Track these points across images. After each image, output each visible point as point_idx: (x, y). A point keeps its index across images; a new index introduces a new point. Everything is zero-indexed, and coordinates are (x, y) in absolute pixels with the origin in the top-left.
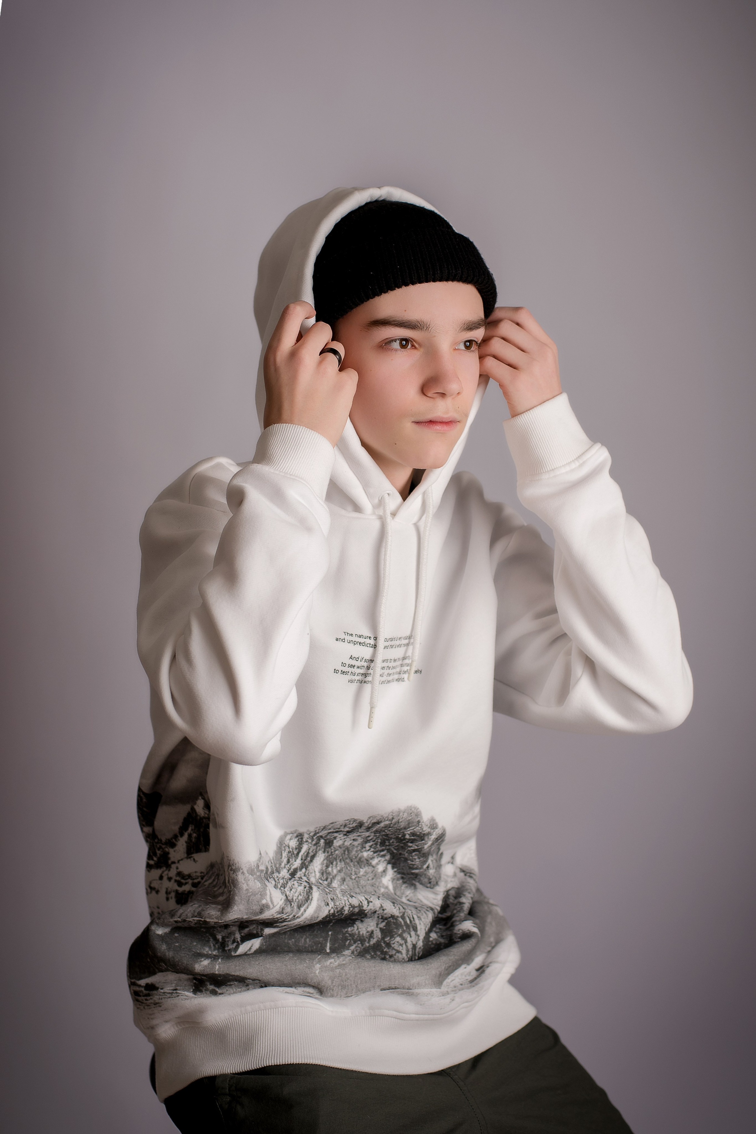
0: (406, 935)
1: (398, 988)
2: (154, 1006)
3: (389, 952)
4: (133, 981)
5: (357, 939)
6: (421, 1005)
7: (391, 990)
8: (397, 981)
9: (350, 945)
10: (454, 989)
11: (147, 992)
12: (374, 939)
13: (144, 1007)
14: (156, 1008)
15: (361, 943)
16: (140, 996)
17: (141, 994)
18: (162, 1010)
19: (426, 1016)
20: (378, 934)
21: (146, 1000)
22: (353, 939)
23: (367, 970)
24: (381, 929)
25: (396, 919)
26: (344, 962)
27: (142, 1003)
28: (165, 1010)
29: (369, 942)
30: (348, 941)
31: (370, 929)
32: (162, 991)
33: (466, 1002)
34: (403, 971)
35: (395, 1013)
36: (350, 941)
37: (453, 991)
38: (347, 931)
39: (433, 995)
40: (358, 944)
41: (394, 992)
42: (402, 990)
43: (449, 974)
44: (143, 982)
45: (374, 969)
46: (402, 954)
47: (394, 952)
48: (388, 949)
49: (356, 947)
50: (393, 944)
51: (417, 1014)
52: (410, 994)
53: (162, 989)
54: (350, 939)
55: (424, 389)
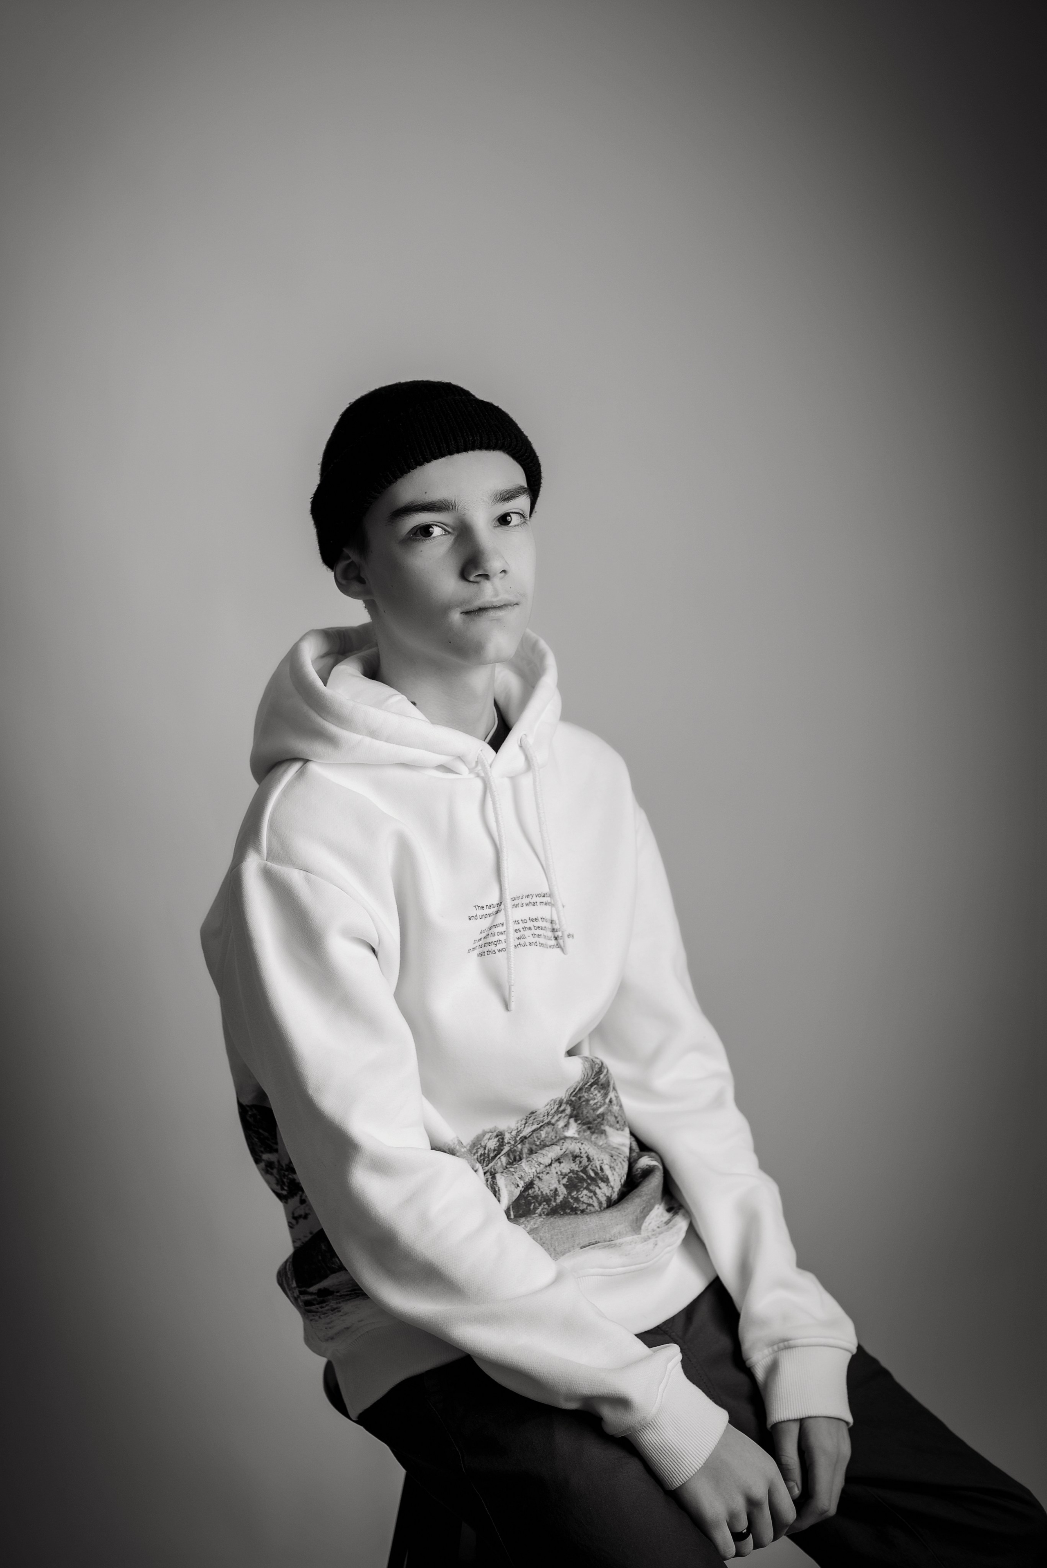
0: (592, 1187)
1: (599, 1242)
2: (332, 1312)
3: (580, 1207)
4: (303, 1289)
5: (541, 1200)
6: (626, 1255)
7: (591, 1246)
8: (597, 1235)
9: (535, 1208)
10: (653, 1233)
11: (321, 1299)
12: (559, 1196)
13: (320, 1317)
14: (334, 1314)
15: (547, 1204)
16: (314, 1305)
17: (315, 1302)
18: (342, 1316)
19: (633, 1267)
20: (562, 1191)
21: (322, 1307)
22: (537, 1201)
23: (563, 1229)
24: (564, 1185)
25: (576, 1174)
26: (536, 1226)
27: (317, 1312)
28: (346, 1314)
29: (555, 1201)
30: (533, 1205)
31: (552, 1187)
32: (338, 1294)
33: (669, 1246)
34: (601, 1222)
35: (600, 1270)
36: (535, 1204)
37: (653, 1235)
38: (528, 1194)
39: (636, 1243)
40: (544, 1205)
41: (594, 1247)
42: (603, 1243)
43: (645, 1217)
44: (314, 1289)
45: (570, 1227)
46: (594, 1207)
47: (585, 1206)
48: (578, 1204)
49: (542, 1209)
50: (582, 1197)
51: (624, 1266)
52: (612, 1246)
53: (338, 1292)
54: (534, 1202)
55: (464, 575)
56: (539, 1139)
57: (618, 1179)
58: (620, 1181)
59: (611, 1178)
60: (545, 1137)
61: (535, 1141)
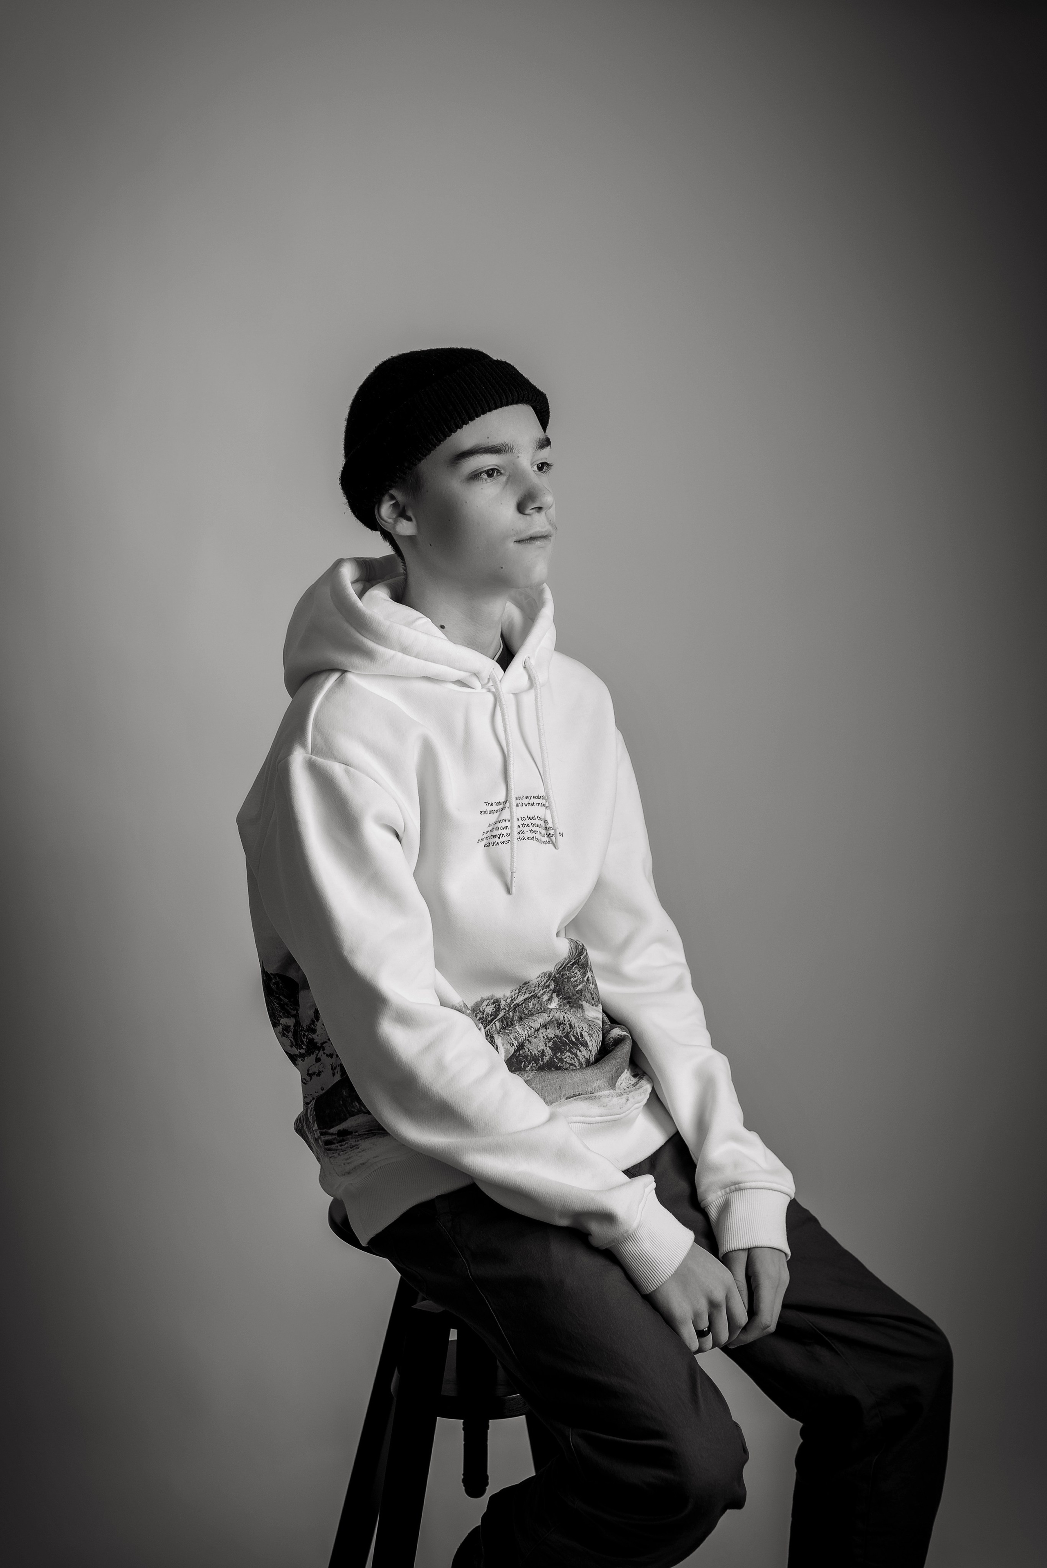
0: (574, 1050)
1: (582, 1094)
2: (351, 1149)
3: (563, 1066)
4: (324, 1131)
5: (530, 1059)
6: (604, 1107)
7: (575, 1098)
8: (580, 1088)
9: (525, 1066)
10: (625, 1091)
11: (341, 1138)
12: (546, 1057)
13: (339, 1154)
14: (353, 1151)
15: (535, 1063)
16: (334, 1143)
17: (335, 1142)
18: (360, 1152)
19: (609, 1118)
20: (549, 1052)
21: (341, 1146)
22: (527, 1060)
23: (552, 1082)
24: (549, 1047)
25: (560, 1039)
26: (529, 1078)
27: (337, 1150)
28: (363, 1151)
29: (542, 1061)
30: (523, 1063)
31: (540, 1049)
32: (357, 1134)
33: (638, 1103)
34: (584, 1077)
35: (582, 1119)
36: (525, 1062)
37: (624, 1092)
38: (520, 1054)
39: (612, 1096)
40: (533, 1064)
41: (578, 1098)
42: (585, 1096)
43: (618, 1077)
44: (334, 1130)
45: (557, 1080)
46: (575, 1066)
47: (568, 1065)
48: (562, 1063)
49: (531, 1067)
50: (565, 1058)
51: (602, 1116)
52: (593, 1098)
53: (355, 1132)
54: (524, 1061)
55: (521, 508)
56: (527, 1009)
57: (595, 1045)
58: (597, 1047)
59: (590, 1044)
60: (532, 1008)
61: (524, 1010)
